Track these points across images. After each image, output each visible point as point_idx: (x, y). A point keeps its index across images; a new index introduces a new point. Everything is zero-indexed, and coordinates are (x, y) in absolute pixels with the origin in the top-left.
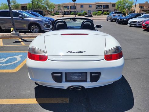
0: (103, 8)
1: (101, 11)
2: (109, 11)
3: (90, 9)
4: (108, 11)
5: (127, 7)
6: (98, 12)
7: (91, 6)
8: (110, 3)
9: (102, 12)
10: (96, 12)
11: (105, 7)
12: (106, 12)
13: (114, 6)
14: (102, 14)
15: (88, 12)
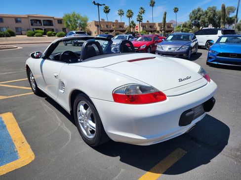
0: (44, 25)
1: (42, 29)
2: (55, 30)
3: (18, 25)
4: (53, 30)
5: (80, 25)
6: (35, 31)
7: (19, 19)
8: (53, 18)
9: (43, 31)
10: (31, 31)
11: (45, 23)
12: (50, 32)
13: (61, 23)
14: (45, 34)
15: (16, 31)
